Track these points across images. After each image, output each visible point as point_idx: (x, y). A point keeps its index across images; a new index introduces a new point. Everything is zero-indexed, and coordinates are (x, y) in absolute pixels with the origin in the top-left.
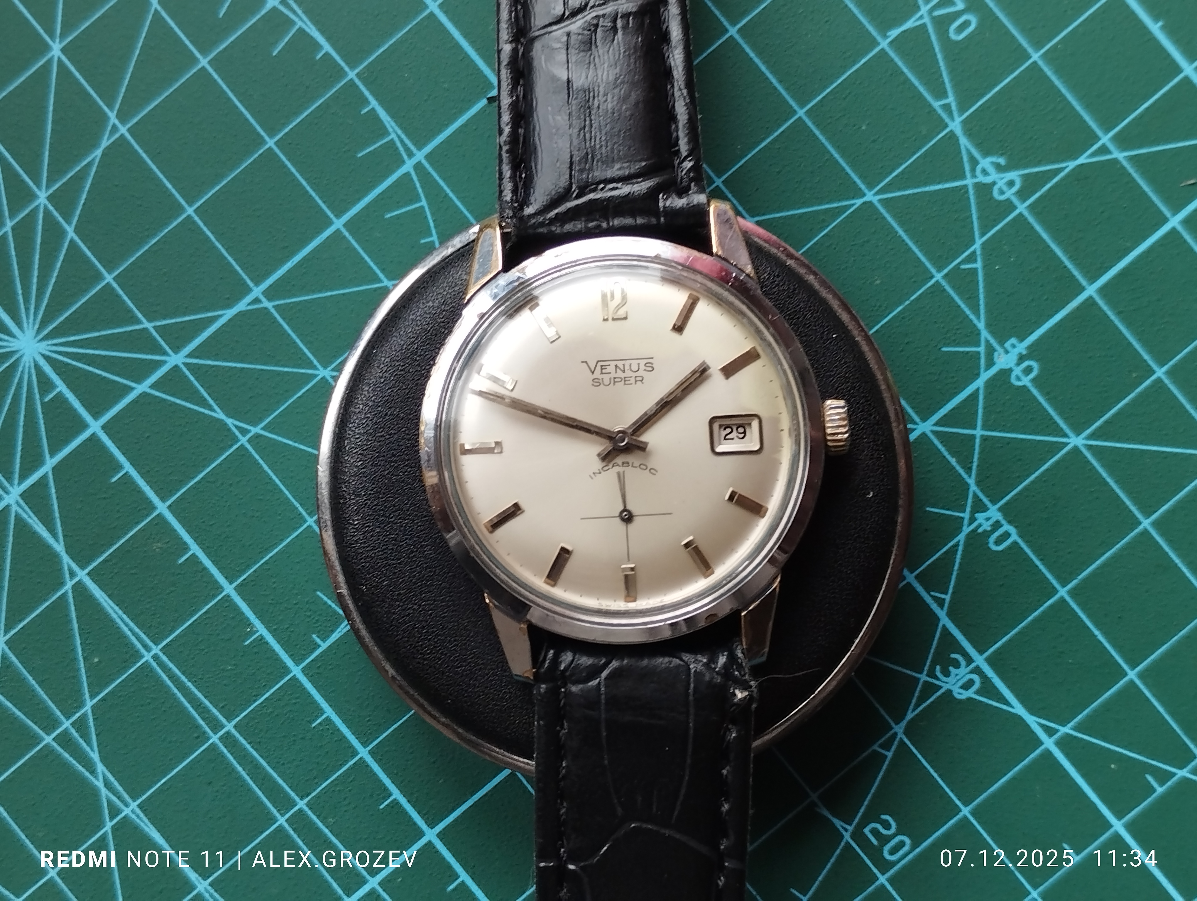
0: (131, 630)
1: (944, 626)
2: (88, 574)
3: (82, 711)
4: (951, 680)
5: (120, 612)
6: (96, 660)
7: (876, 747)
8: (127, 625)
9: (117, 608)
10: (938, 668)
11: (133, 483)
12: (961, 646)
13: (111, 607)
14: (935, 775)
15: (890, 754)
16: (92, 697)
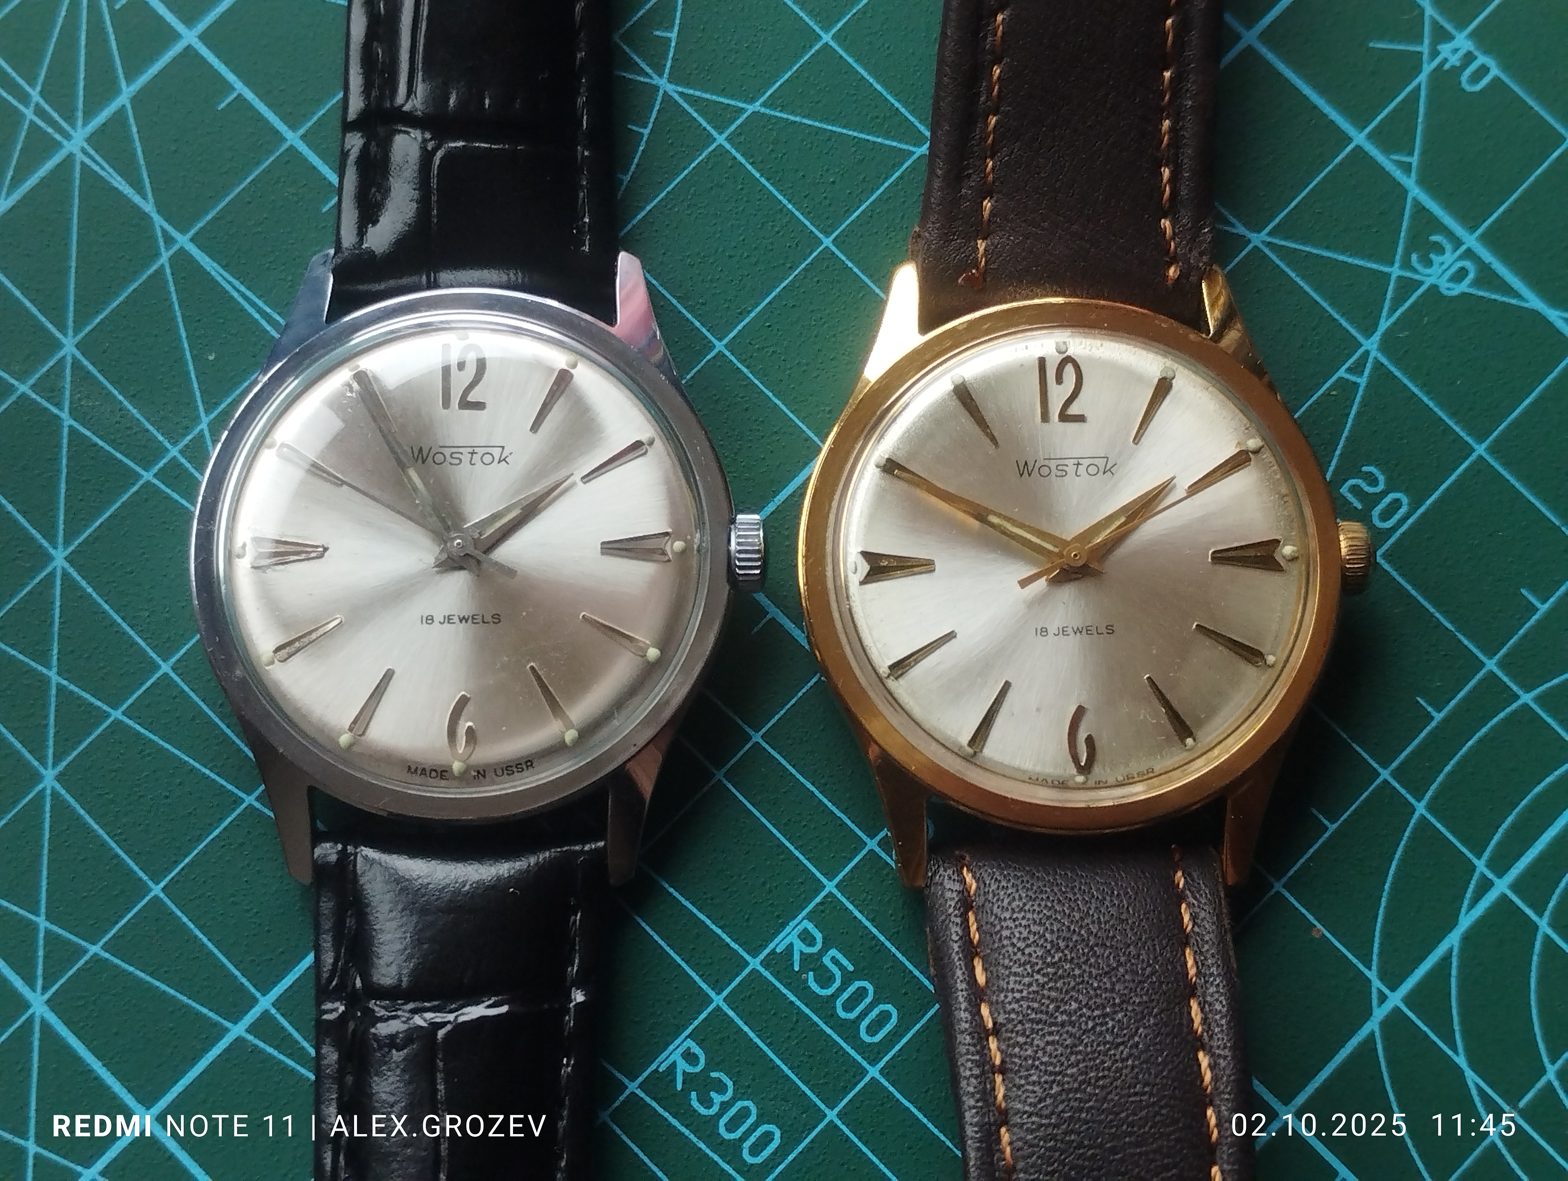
0: (260, 311)
1: (1415, 199)
2: (192, 240)
3: (196, 431)
4: (1435, 270)
5: (243, 289)
6: (211, 358)
7: (1342, 373)
8: (253, 305)
9: (236, 283)
10: (1414, 257)
11: (250, 107)
12: (1442, 224)
13: (229, 282)
14: (1431, 404)
15: (1362, 381)
16: (207, 412)
